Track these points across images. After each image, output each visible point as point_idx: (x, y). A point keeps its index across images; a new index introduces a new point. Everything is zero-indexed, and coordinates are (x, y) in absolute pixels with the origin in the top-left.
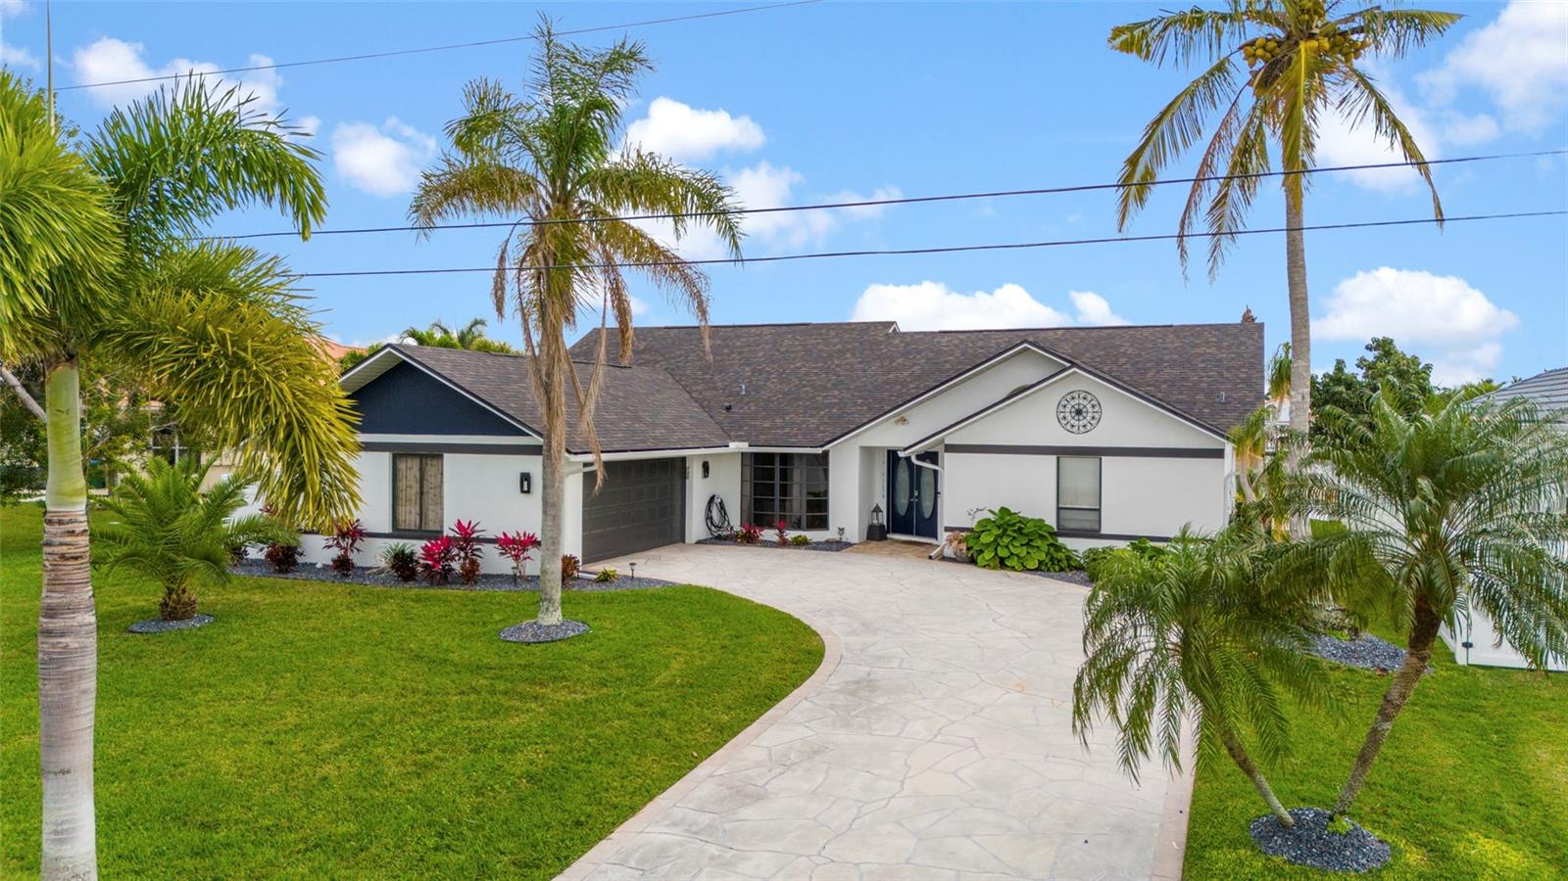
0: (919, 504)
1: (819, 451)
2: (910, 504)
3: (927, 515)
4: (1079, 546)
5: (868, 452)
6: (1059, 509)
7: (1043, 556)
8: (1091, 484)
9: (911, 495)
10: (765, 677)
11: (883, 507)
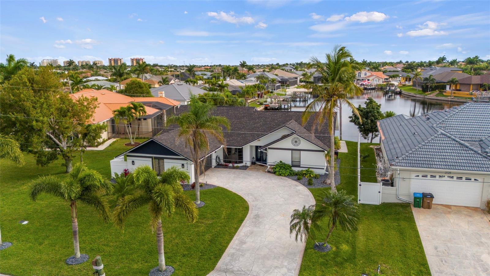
0: (263, 157)
1: (241, 147)
2: (261, 157)
3: (264, 159)
4: (296, 169)
5: (251, 147)
6: (292, 161)
7: (288, 173)
8: (298, 156)
9: (261, 155)
10: (240, 215)
11: (255, 157)
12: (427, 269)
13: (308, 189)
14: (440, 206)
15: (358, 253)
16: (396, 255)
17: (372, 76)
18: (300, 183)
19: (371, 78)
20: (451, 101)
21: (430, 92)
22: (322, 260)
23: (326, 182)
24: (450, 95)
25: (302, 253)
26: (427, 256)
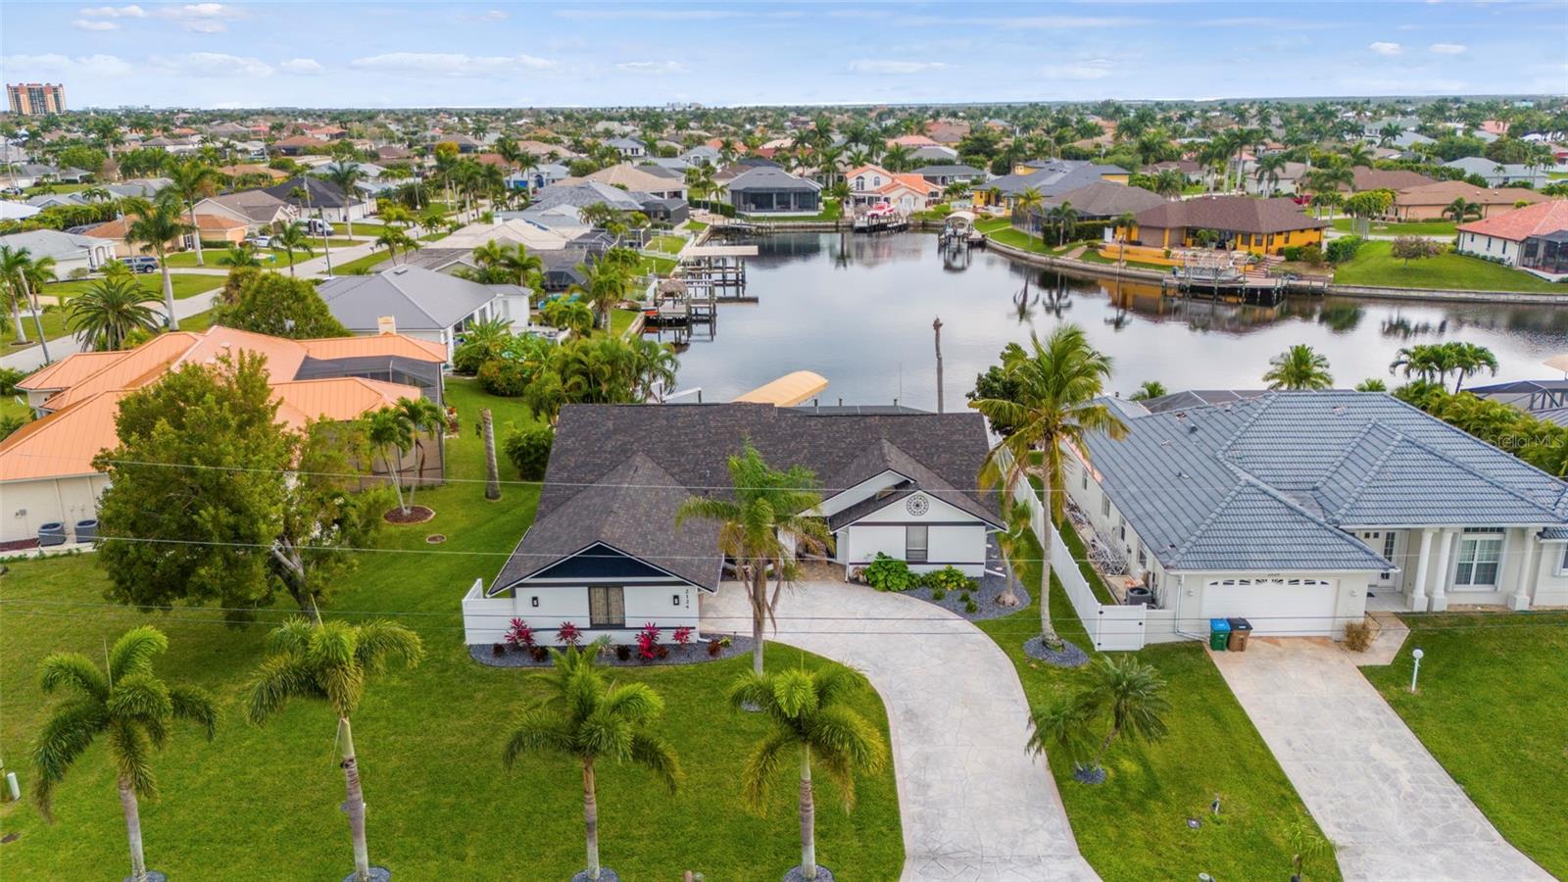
4: (920, 570)
6: (907, 551)
8: (923, 537)
12: (1290, 788)
13: (974, 623)
14: (1258, 641)
15: (1158, 775)
16: (1228, 769)
17: (894, 187)
18: (944, 607)
19: (893, 195)
20: (1120, 275)
21: (1065, 247)
22: (1104, 803)
23: (1002, 599)
24: (1117, 256)
25: (1055, 790)
26: (1281, 763)
